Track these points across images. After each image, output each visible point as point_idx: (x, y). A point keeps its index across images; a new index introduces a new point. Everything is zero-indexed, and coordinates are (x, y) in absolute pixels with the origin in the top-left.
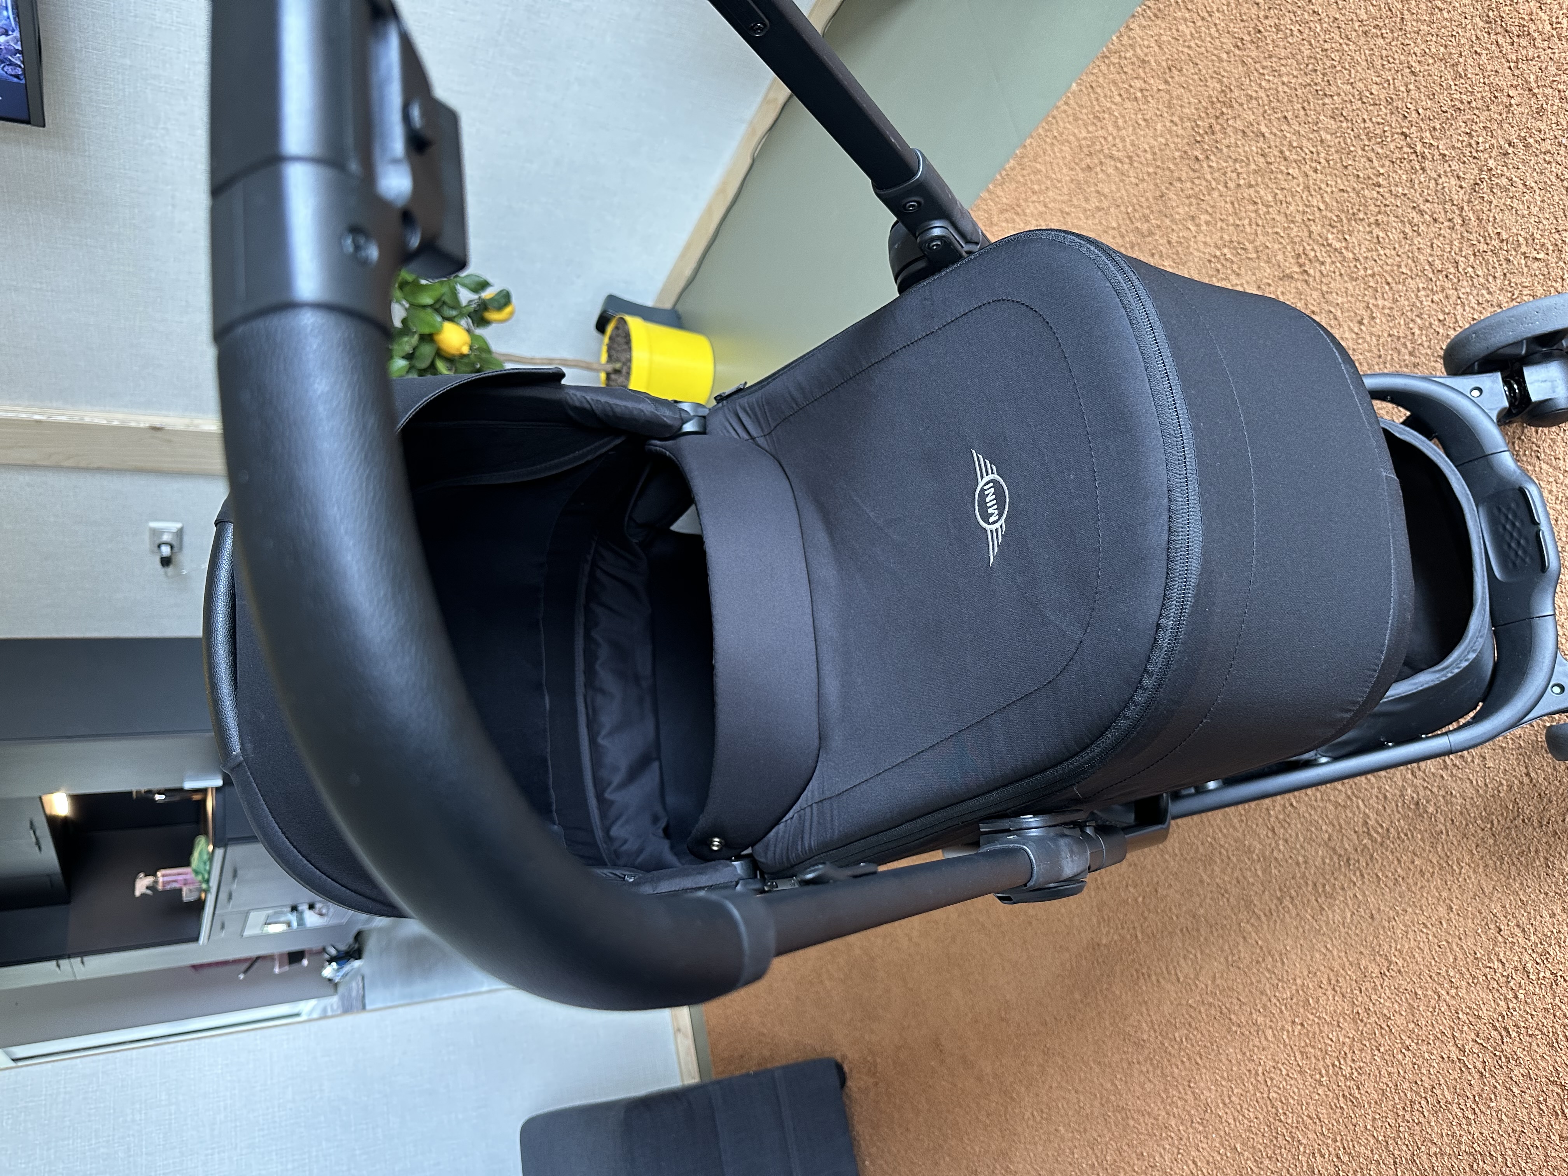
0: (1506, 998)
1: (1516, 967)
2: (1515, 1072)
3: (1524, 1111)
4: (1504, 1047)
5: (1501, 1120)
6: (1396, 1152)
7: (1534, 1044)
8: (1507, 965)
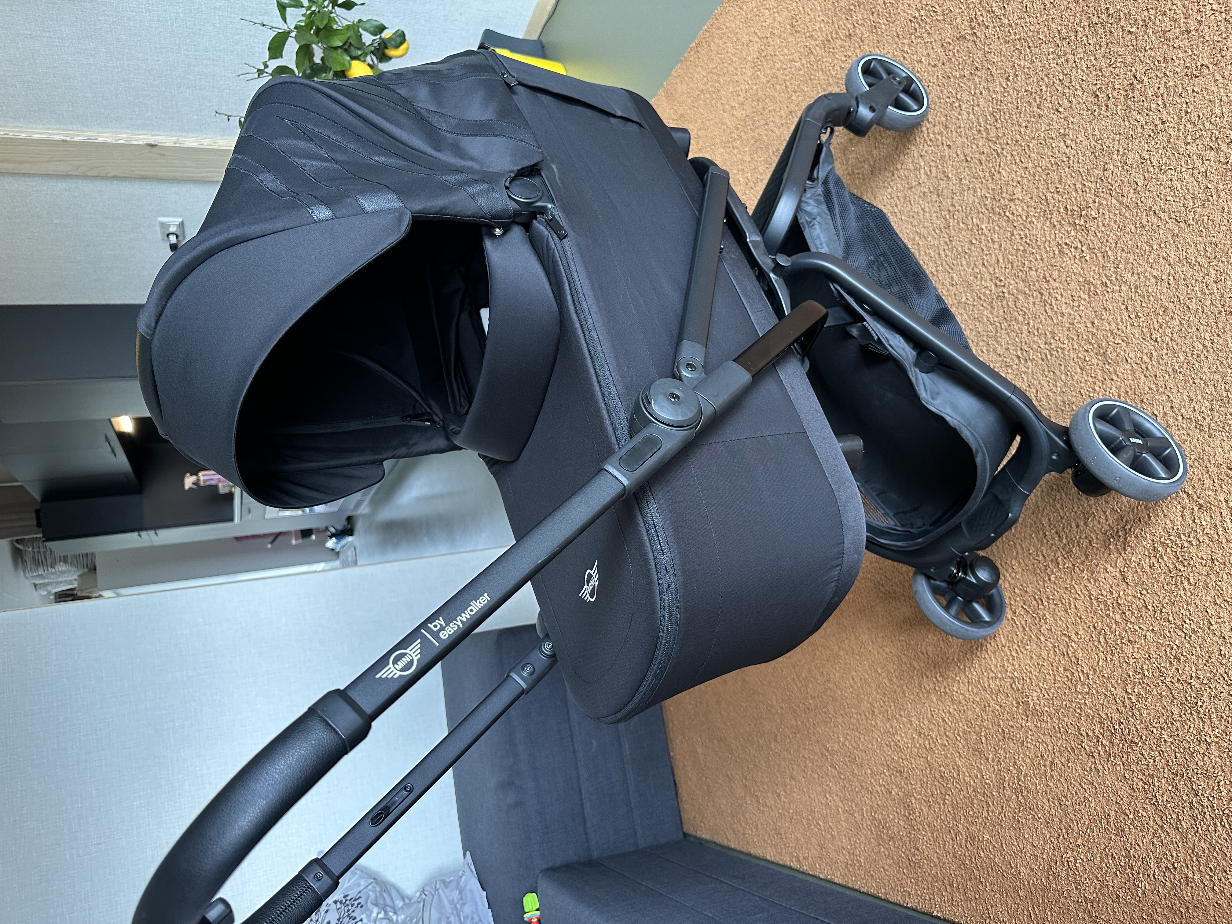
0: (1044, 580)
1: (1052, 560)
2: (1044, 627)
3: (1046, 652)
4: (1039, 611)
5: (1032, 658)
6: (970, 676)
7: (1057, 610)
8: (1047, 558)
